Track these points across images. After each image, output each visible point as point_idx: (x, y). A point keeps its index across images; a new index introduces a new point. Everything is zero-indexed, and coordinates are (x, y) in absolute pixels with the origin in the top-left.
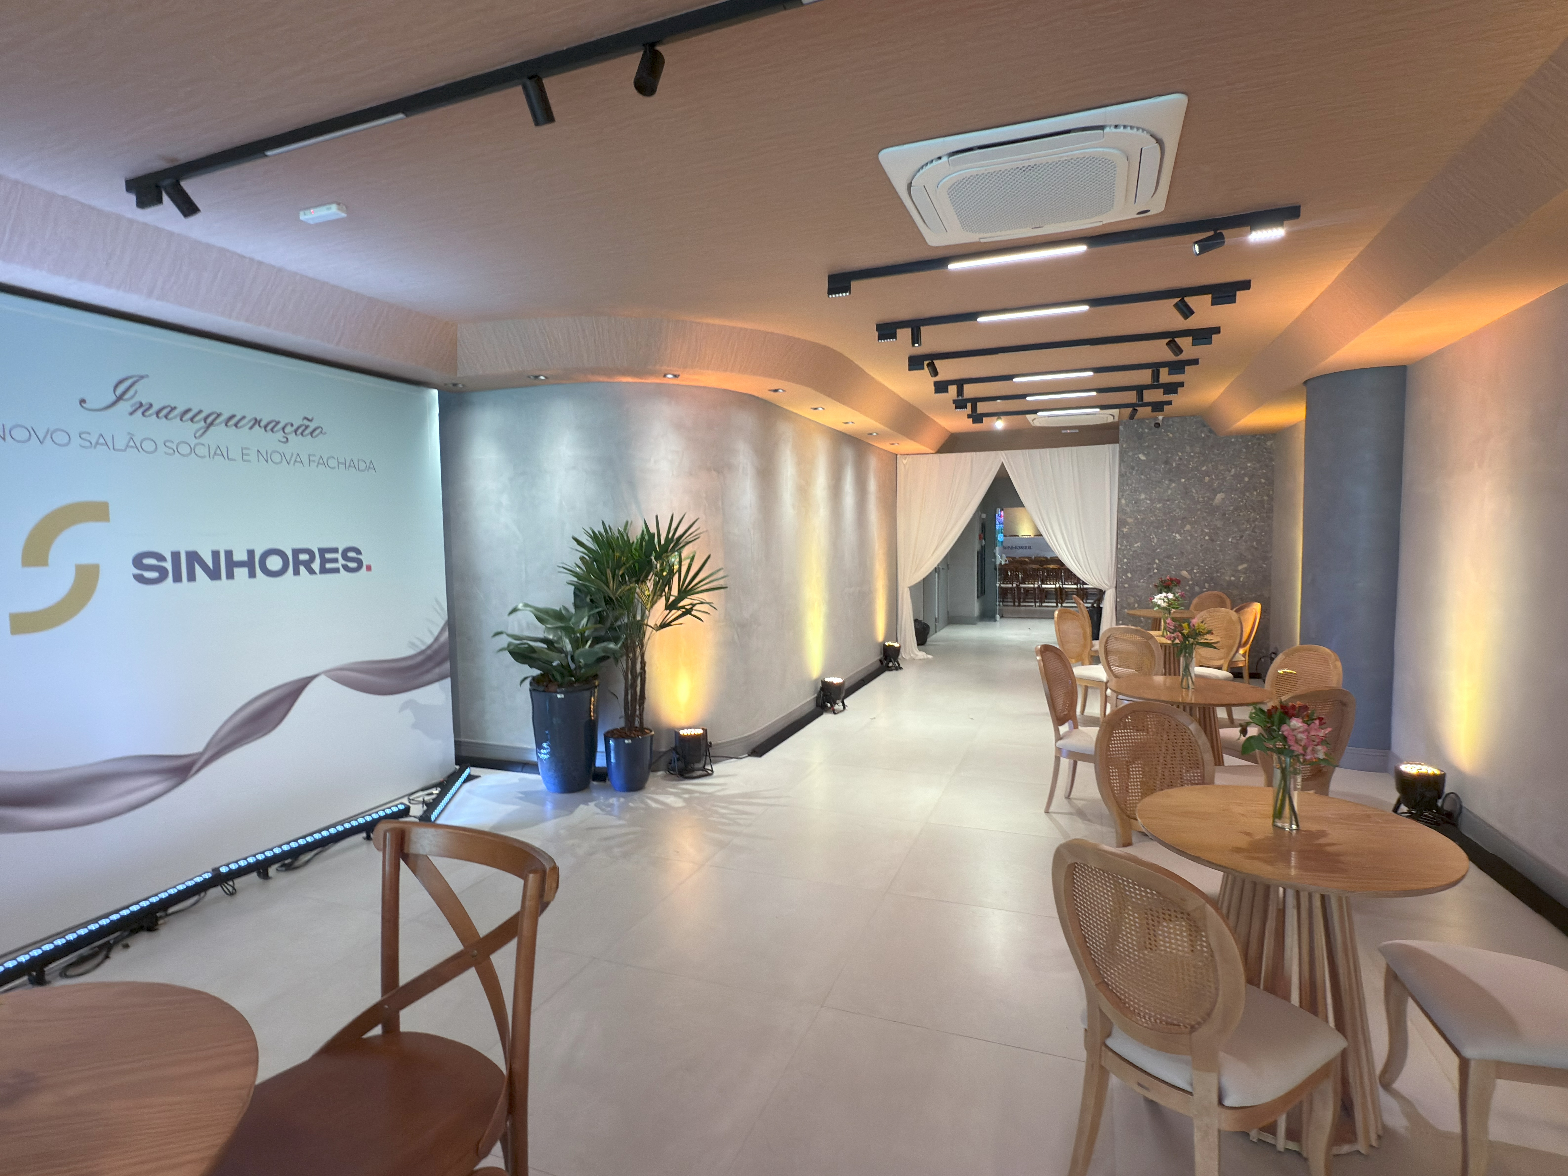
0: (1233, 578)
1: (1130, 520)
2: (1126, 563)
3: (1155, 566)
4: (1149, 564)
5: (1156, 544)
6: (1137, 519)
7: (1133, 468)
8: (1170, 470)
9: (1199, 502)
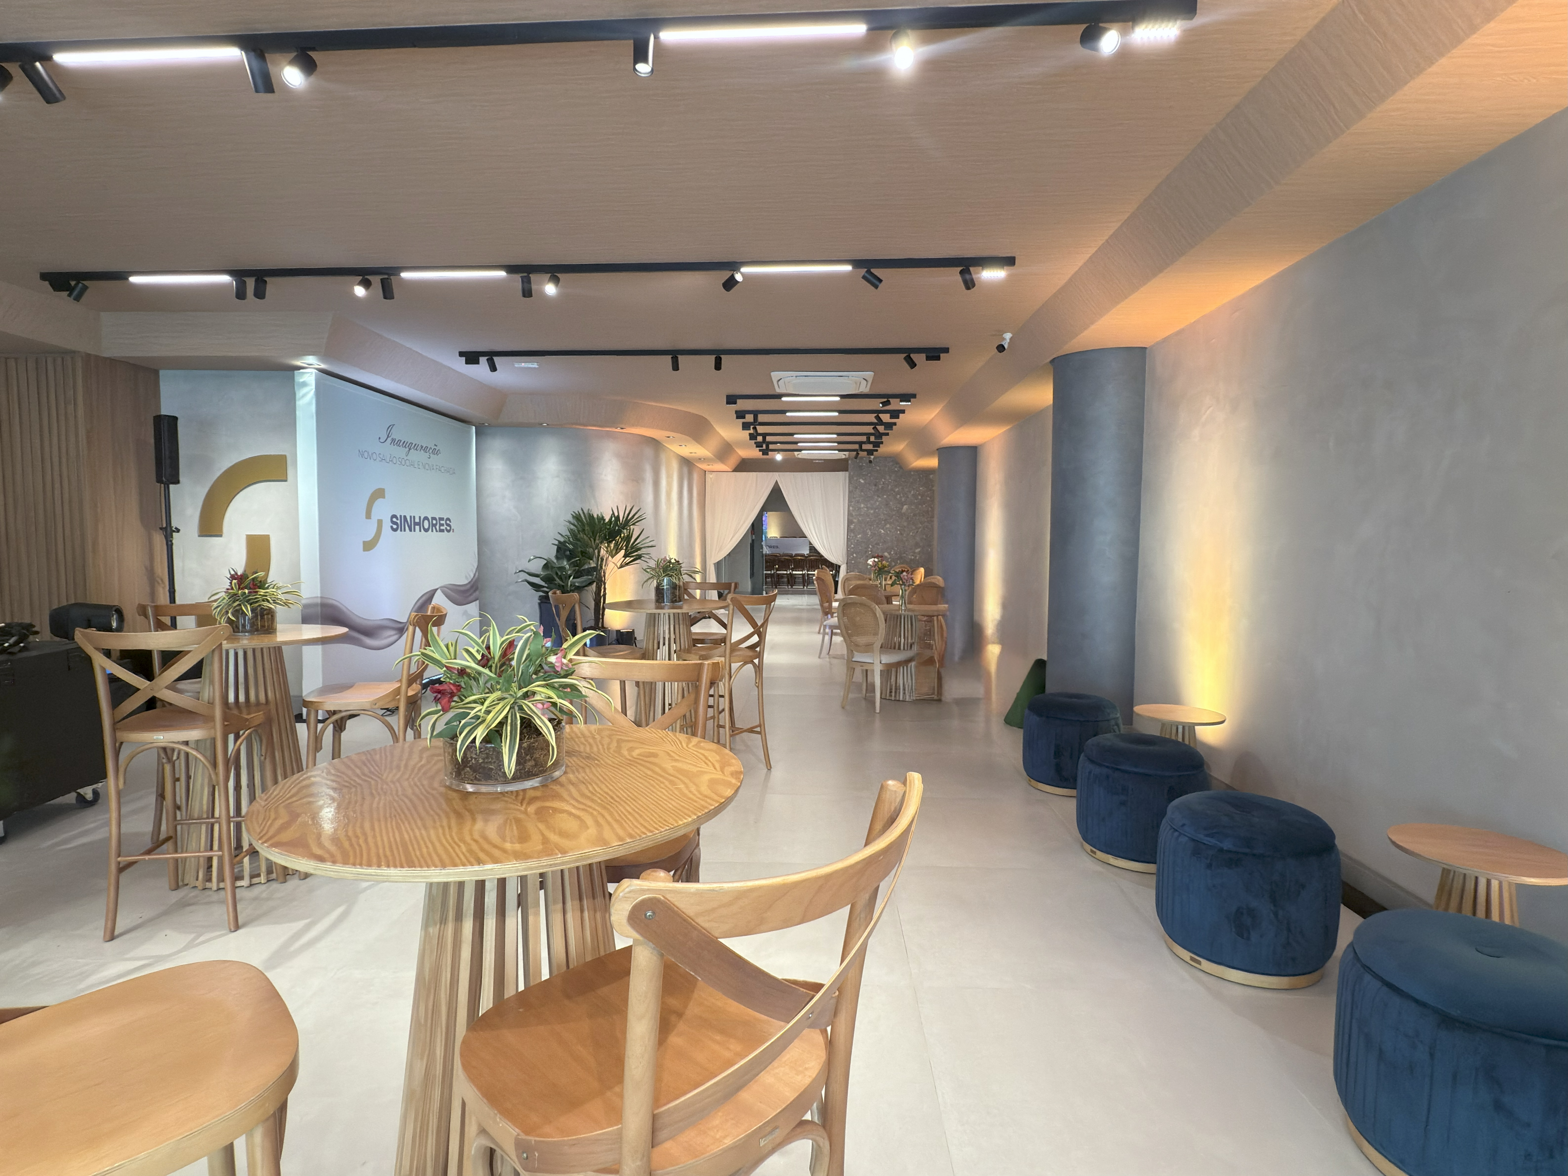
1: (855, 521)
2: (853, 548)
3: (869, 549)
4: (866, 548)
5: (870, 535)
7: (857, 488)
8: (878, 490)
9: (894, 511)
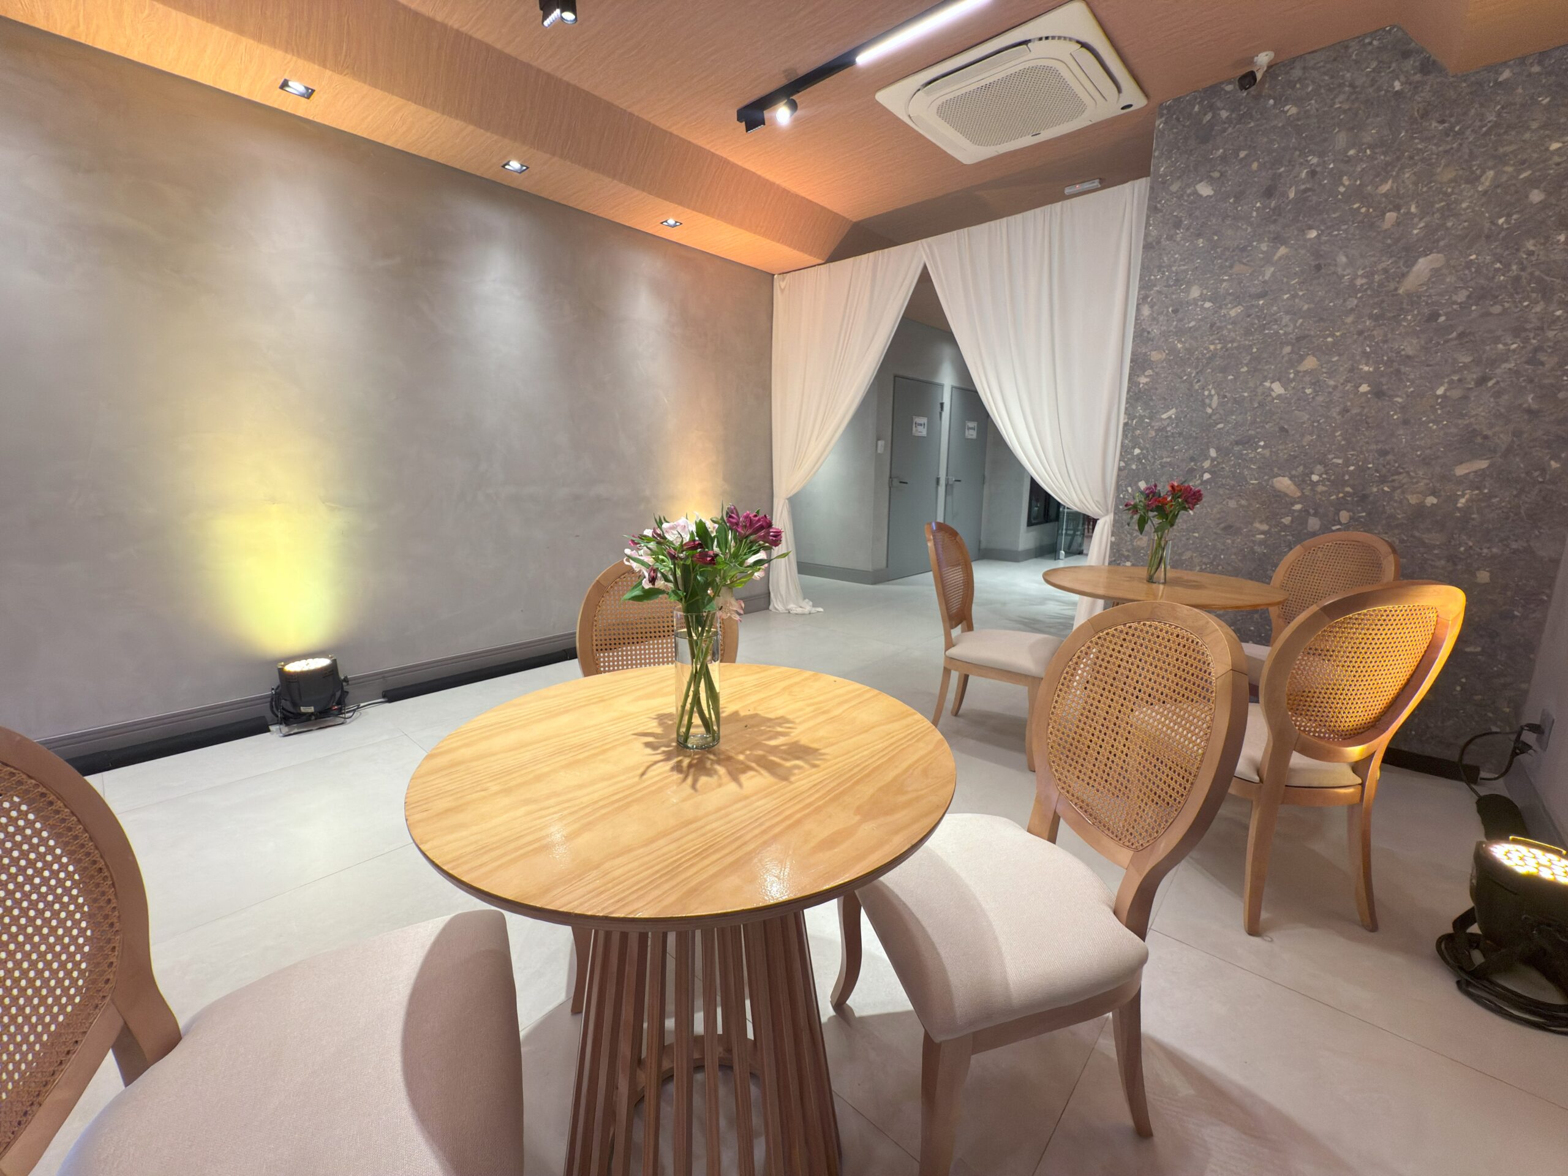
0: (1431, 500)
2: (1139, 458)
3: (1207, 464)
4: (1192, 459)
5: (1215, 411)
6: (1173, 350)
7: (1178, 224)
